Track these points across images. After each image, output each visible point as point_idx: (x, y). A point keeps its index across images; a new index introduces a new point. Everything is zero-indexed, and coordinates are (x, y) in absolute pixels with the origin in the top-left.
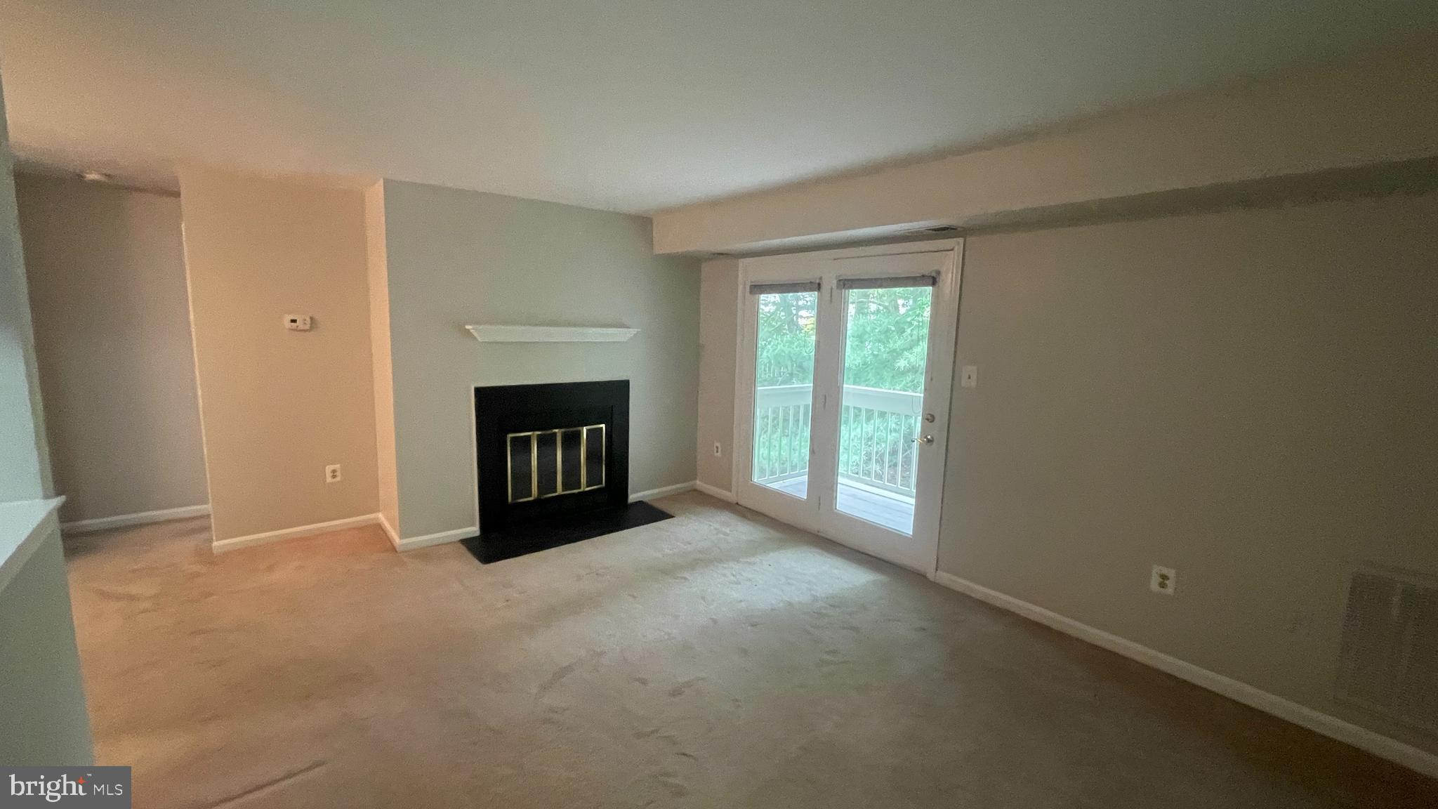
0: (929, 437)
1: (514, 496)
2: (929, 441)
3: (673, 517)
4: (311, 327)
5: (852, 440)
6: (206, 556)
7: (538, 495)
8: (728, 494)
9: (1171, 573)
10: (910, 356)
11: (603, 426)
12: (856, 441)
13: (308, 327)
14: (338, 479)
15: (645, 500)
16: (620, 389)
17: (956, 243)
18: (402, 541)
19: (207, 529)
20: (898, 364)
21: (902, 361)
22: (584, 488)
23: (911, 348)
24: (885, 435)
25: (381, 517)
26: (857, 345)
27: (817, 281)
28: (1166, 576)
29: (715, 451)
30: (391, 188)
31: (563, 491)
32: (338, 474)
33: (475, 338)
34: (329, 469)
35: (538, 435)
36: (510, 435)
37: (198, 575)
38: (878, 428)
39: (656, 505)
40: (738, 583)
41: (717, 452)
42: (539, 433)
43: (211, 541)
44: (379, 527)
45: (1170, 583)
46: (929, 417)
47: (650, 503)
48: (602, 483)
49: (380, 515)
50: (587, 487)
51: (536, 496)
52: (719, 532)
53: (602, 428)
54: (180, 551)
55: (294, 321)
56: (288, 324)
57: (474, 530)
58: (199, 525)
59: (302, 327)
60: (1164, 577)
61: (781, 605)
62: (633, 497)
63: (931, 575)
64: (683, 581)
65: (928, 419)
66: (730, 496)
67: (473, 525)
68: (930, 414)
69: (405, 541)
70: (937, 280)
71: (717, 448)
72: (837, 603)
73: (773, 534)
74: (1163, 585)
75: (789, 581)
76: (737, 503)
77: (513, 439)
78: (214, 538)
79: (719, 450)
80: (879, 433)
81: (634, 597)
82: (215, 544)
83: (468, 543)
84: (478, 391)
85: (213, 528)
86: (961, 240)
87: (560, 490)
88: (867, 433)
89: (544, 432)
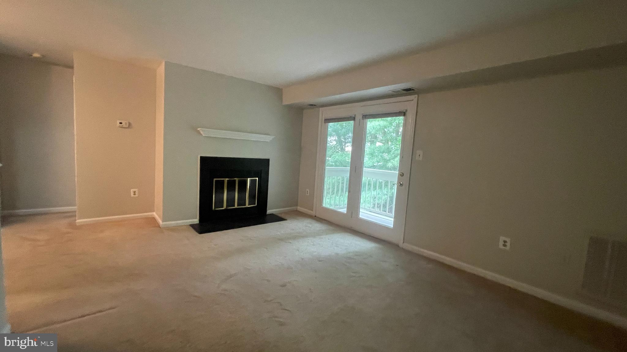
0: (401, 183)
1: (215, 207)
2: (401, 184)
3: (286, 220)
4: (129, 127)
5: (367, 198)
6: (73, 226)
7: (226, 207)
8: (312, 212)
9: (508, 240)
10: (393, 162)
11: (257, 178)
12: (369, 198)
13: (127, 126)
14: (137, 195)
15: (274, 213)
16: (266, 163)
17: (414, 97)
18: (163, 223)
19: (75, 216)
20: (388, 165)
21: (390, 163)
22: (247, 205)
23: (394, 159)
24: (381, 196)
25: (155, 214)
26: (370, 158)
27: (354, 116)
28: (506, 241)
29: (306, 193)
30: (168, 65)
31: (238, 206)
32: (136, 193)
33: (201, 135)
34: (132, 190)
35: (228, 180)
36: (215, 179)
37: (68, 233)
38: (379, 193)
39: (280, 215)
40: (314, 245)
41: (307, 193)
42: (228, 179)
43: (76, 220)
44: (154, 219)
45: (508, 244)
46: (401, 174)
47: (276, 214)
48: (255, 204)
49: (154, 213)
50: (248, 205)
51: (225, 208)
52: (307, 226)
53: (257, 179)
54: (62, 224)
55: (121, 123)
56: (118, 124)
57: (196, 221)
58: (72, 215)
59: (124, 126)
60: (505, 242)
61: (333, 254)
62: (269, 212)
63: (401, 244)
64: (289, 243)
65: (401, 175)
66: (313, 213)
67: (196, 218)
68: (401, 173)
69: (165, 223)
70: (406, 113)
71: (307, 191)
72: (358, 254)
73: (331, 228)
74: (504, 245)
75: (337, 245)
76: (315, 216)
77: (216, 181)
78: (77, 219)
79: (308, 192)
80: (379, 195)
81: (267, 249)
82: (77, 221)
83: (193, 226)
84: (202, 158)
85: (77, 216)
86: (416, 96)
87: (236, 206)
88: (374, 195)
89: (230, 179)
